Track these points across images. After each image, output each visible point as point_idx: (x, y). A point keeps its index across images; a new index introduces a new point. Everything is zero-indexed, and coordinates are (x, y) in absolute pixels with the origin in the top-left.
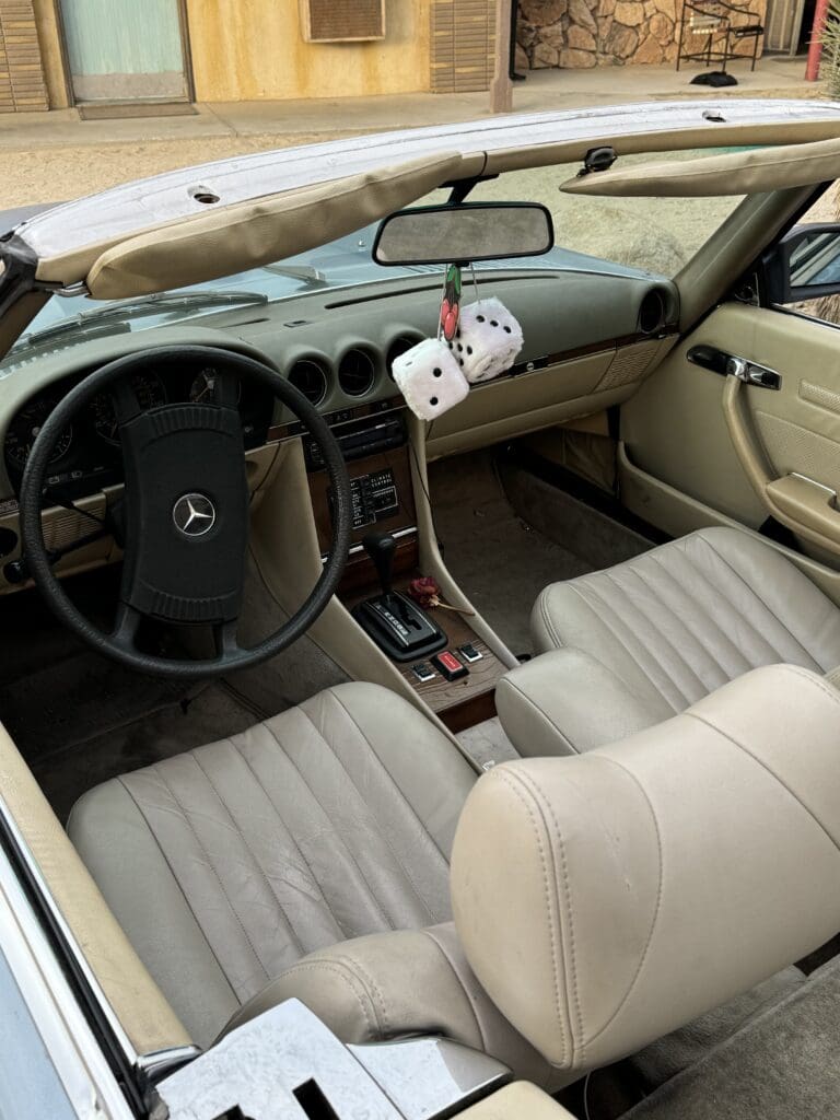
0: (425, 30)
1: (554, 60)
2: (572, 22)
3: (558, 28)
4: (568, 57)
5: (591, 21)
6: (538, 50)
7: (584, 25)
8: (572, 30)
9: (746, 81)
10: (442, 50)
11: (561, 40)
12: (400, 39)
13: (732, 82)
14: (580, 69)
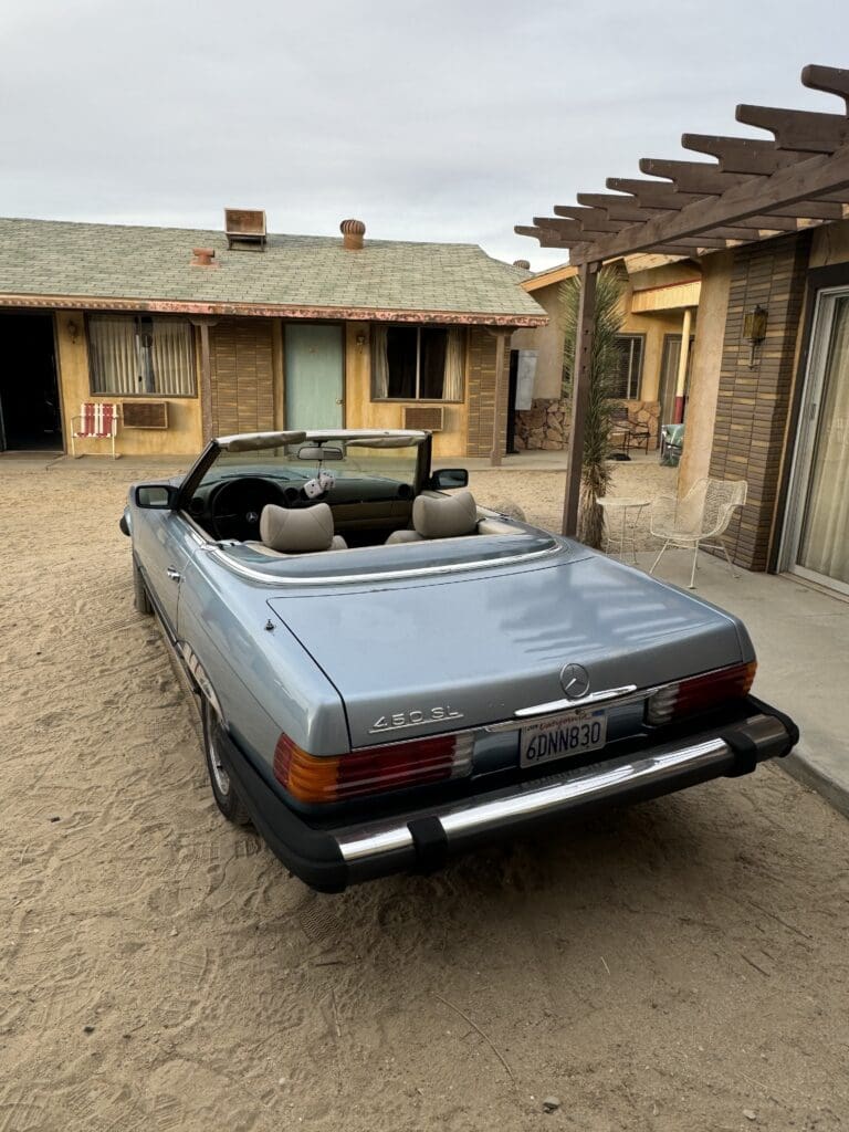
0: (464, 428)
1: (539, 445)
2: (549, 427)
3: (541, 430)
4: (547, 444)
5: (559, 427)
6: (530, 439)
7: (555, 429)
8: (549, 432)
9: (635, 459)
10: (472, 437)
11: (543, 436)
12: (452, 431)
13: (628, 459)
14: (552, 450)
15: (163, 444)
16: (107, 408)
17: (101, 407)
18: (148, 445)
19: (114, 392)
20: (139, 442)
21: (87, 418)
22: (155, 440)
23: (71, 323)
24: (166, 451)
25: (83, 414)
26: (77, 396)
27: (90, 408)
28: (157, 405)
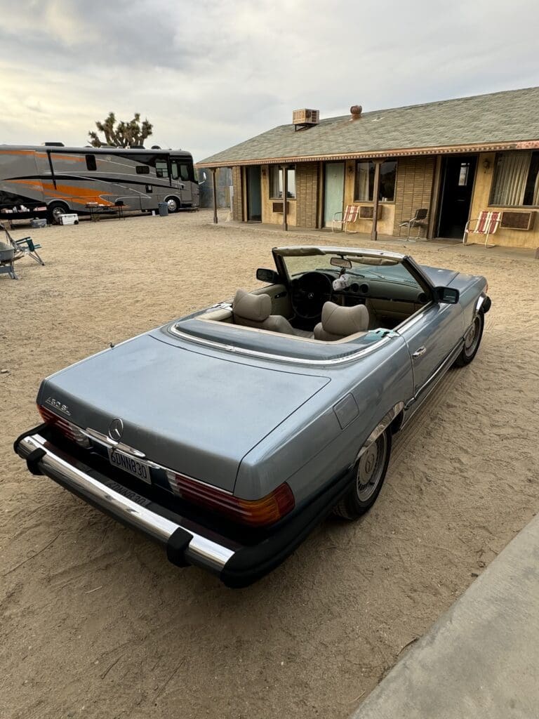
15: (525, 241)
16: (495, 214)
17: (492, 214)
18: (515, 241)
19: (505, 204)
20: (510, 237)
21: (481, 221)
22: (520, 238)
23: (486, 161)
24: (526, 246)
25: (480, 218)
26: (480, 206)
27: (485, 214)
28: (526, 214)
